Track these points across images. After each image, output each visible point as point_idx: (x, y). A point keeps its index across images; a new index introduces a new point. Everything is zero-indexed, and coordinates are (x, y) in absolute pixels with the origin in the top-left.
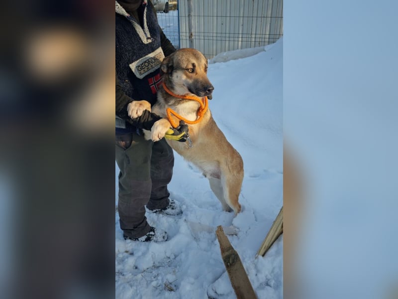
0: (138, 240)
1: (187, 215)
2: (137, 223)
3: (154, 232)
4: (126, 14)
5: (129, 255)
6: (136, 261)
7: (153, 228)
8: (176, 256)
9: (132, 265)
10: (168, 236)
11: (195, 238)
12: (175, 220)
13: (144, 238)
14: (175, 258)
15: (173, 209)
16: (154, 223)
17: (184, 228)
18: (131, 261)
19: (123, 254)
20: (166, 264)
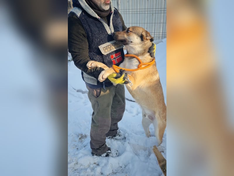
0: (101, 156)
1: (129, 140)
2: (101, 145)
3: (110, 150)
4: (98, 17)
5: (97, 166)
6: (101, 169)
7: (109, 148)
8: (126, 166)
9: (99, 172)
10: (119, 153)
11: (136, 154)
12: (122, 143)
13: (105, 154)
14: (125, 167)
15: (120, 136)
16: (109, 145)
17: (128, 148)
18: (98, 169)
19: (93, 165)
20: (120, 171)
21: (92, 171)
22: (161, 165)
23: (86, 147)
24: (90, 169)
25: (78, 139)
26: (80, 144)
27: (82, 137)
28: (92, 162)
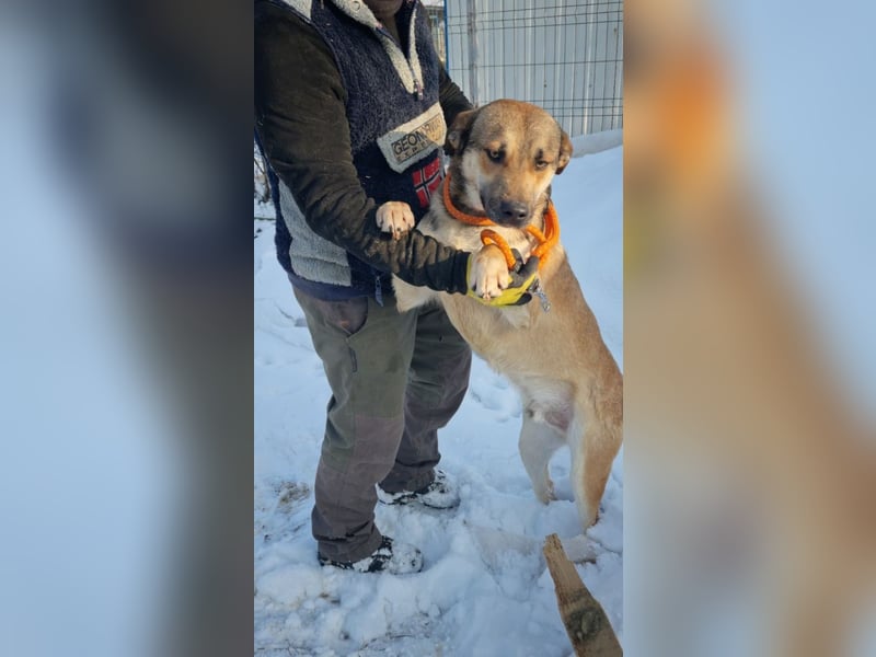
0: (352, 568)
1: (468, 510)
2: (356, 525)
3: (390, 549)
4: (375, 24)
5: (330, 605)
6: (346, 619)
7: (387, 539)
8: (442, 612)
9: (337, 629)
10: (423, 559)
11: (489, 567)
12: (441, 522)
13: (367, 562)
14: (440, 616)
15: (442, 492)
16: (391, 526)
17: (462, 540)
18: (333, 620)
19: (315, 600)
20: (419, 629)
21: (305, 624)
22: (568, 612)
23: (299, 532)
24: (301, 617)
25: (276, 501)
26: (280, 522)
27: (291, 494)
28: (315, 591)
